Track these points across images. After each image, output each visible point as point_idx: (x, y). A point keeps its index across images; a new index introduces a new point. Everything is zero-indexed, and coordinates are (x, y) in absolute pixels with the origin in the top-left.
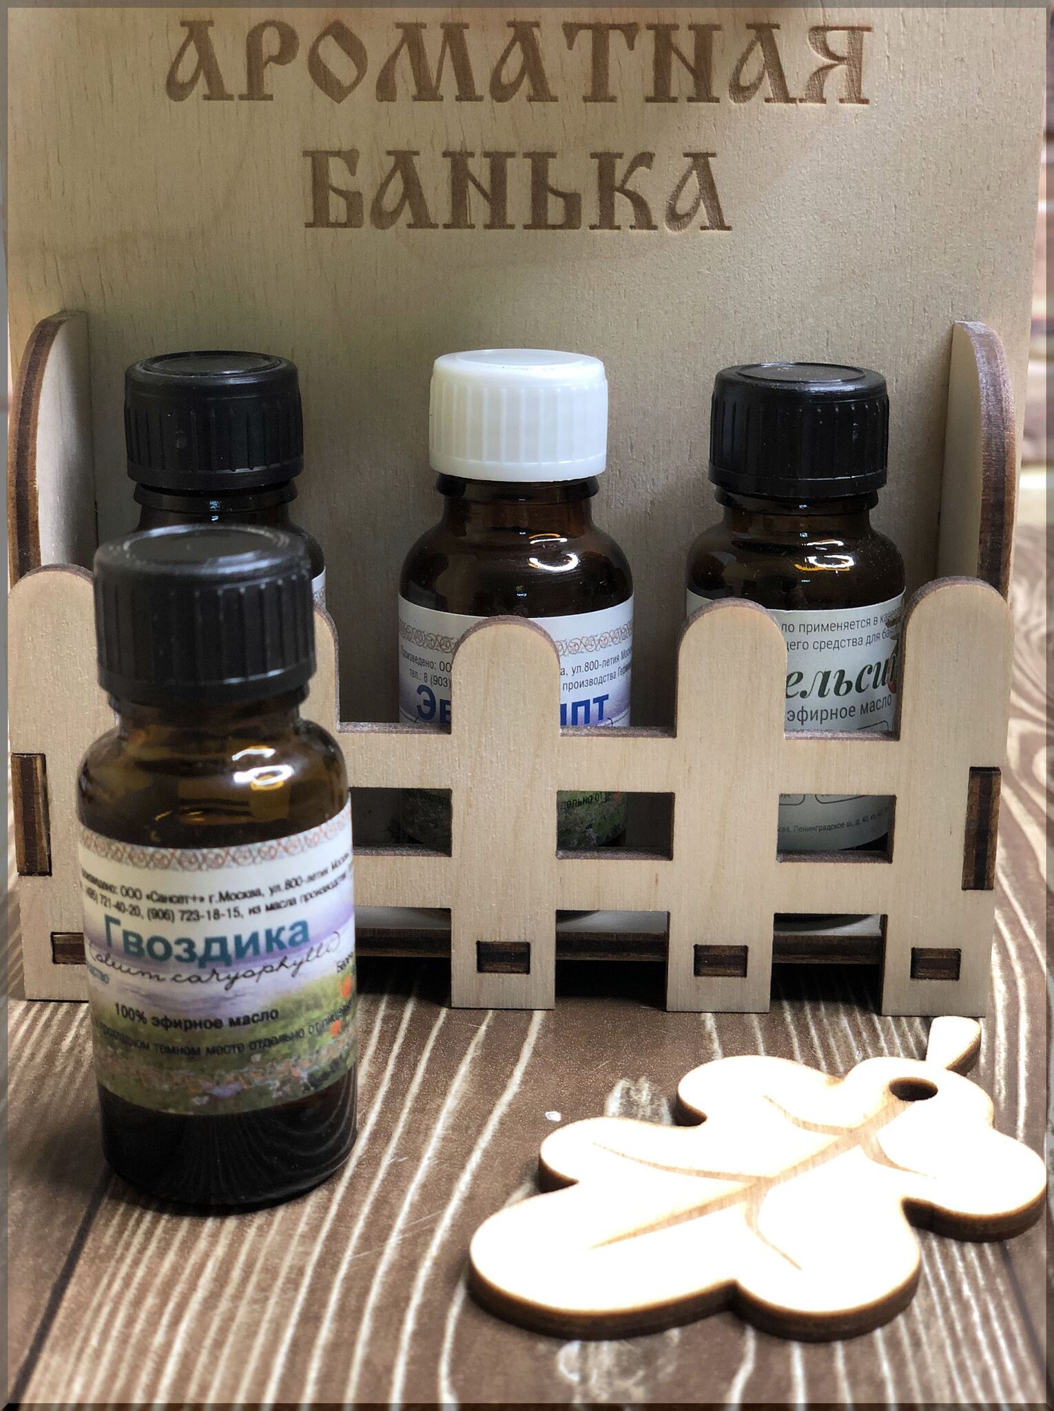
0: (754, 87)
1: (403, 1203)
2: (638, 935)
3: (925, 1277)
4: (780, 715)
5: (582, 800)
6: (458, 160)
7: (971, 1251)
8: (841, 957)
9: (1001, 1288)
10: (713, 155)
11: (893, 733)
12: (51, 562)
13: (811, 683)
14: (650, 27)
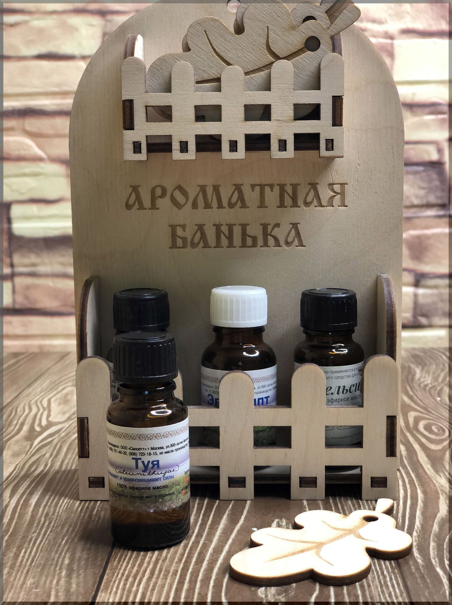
0: (311, 202)
1: (208, 553)
2: (281, 475)
3: (373, 569)
6: (218, 227)
7: (388, 563)
8: (348, 481)
9: (396, 572)
10: (299, 224)
11: (361, 406)
12: (90, 356)
13: (334, 390)
14: (278, 185)
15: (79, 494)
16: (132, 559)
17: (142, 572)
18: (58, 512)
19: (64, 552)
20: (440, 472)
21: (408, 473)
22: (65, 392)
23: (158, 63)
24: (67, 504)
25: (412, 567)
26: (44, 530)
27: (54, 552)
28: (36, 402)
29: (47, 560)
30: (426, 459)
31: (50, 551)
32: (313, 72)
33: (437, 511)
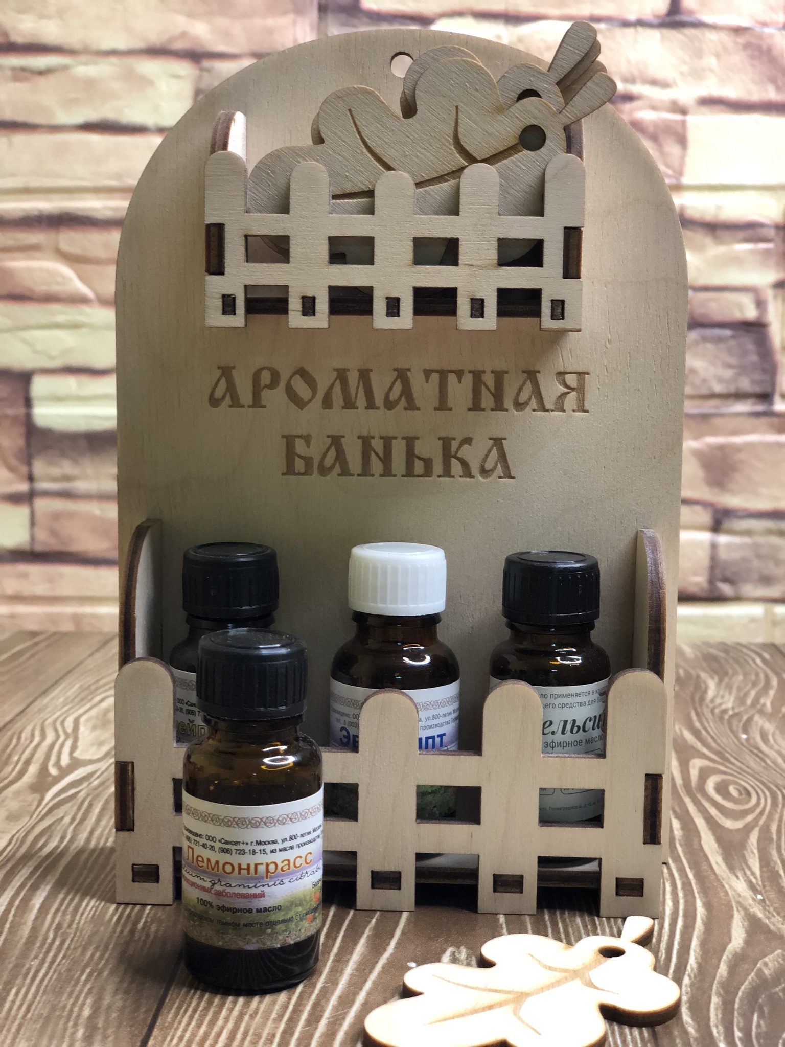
0: (526, 403)
1: (328, 1005)
2: (462, 869)
3: (609, 1043)
4: (539, 745)
5: (430, 791)
6: (366, 441)
7: (636, 1031)
8: (577, 884)
10: (505, 439)
11: (602, 755)
12: (140, 656)
13: (557, 727)
14: (470, 372)
15: (115, 892)
16: (198, 1012)
17: (215, 1036)
18: (79, 923)
19: (83, 995)
20: (737, 870)
21: (682, 871)
22: (104, 705)
23: (269, 161)
24: (94, 909)
25: (678, 1041)
26: (51, 954)
27: (66, 995)
28: (55, 721)
29: (54, 1008)
30: (715, 845)
31: (61, 993)
32: (531, 186)
33: (728, 940)
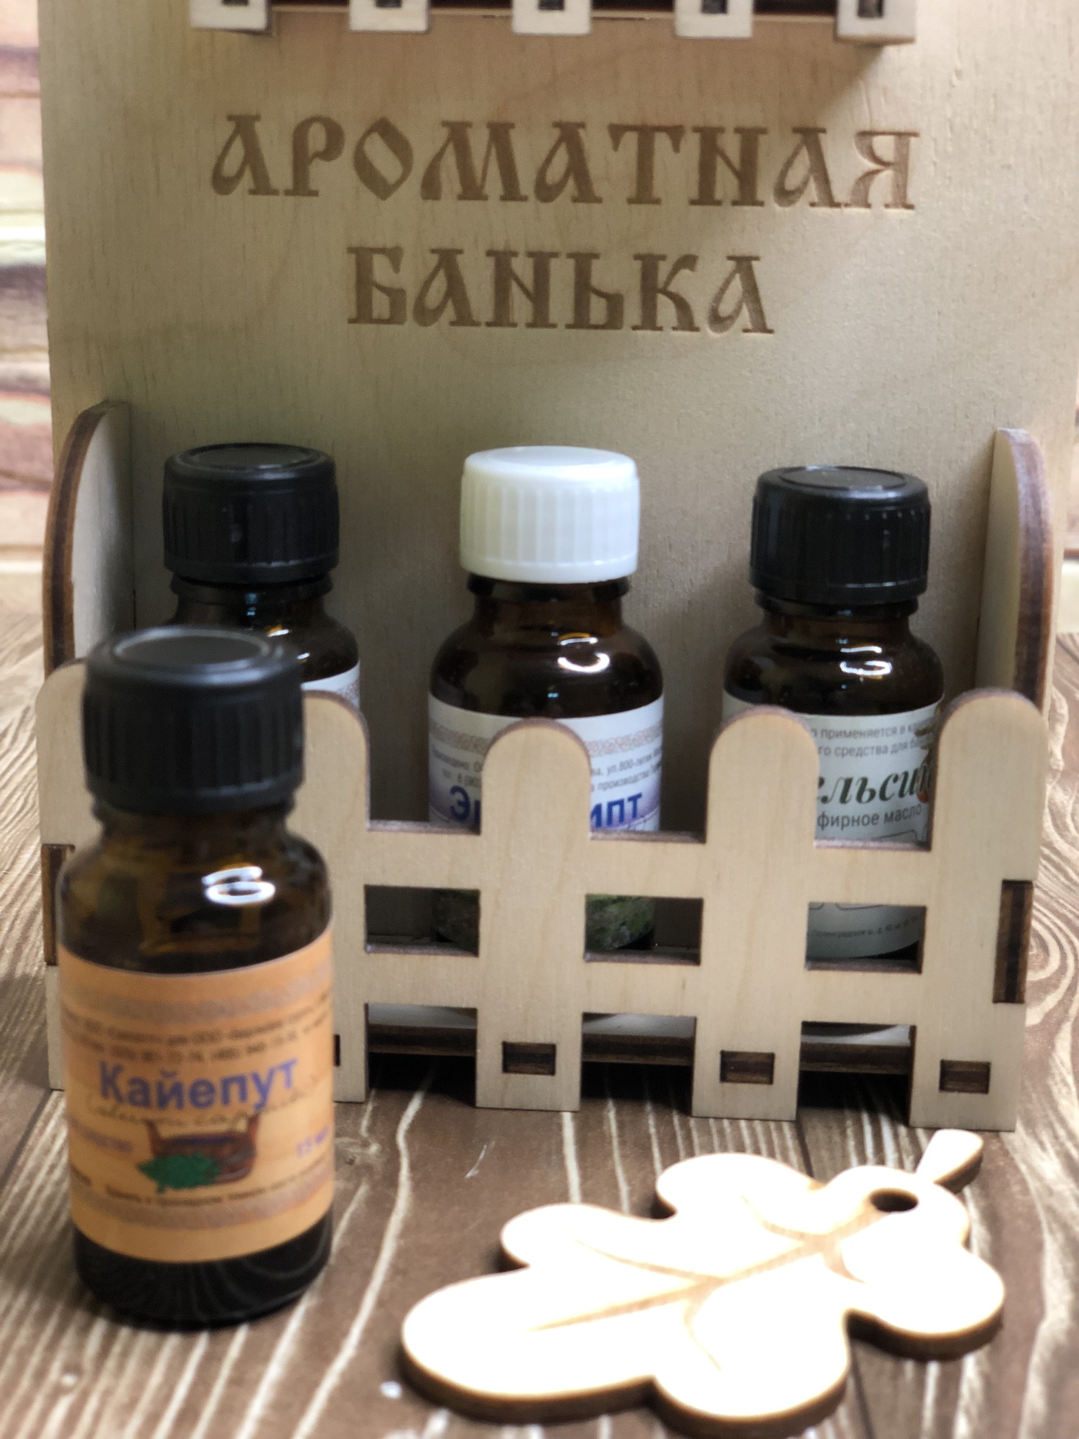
0: (799, 191)
2: (665, 1039)
4: (811, 822)
6: (501, 259)
8: (867, 1067)
10: (757, 259)
11: (925, 843)
14: (696, 129)
